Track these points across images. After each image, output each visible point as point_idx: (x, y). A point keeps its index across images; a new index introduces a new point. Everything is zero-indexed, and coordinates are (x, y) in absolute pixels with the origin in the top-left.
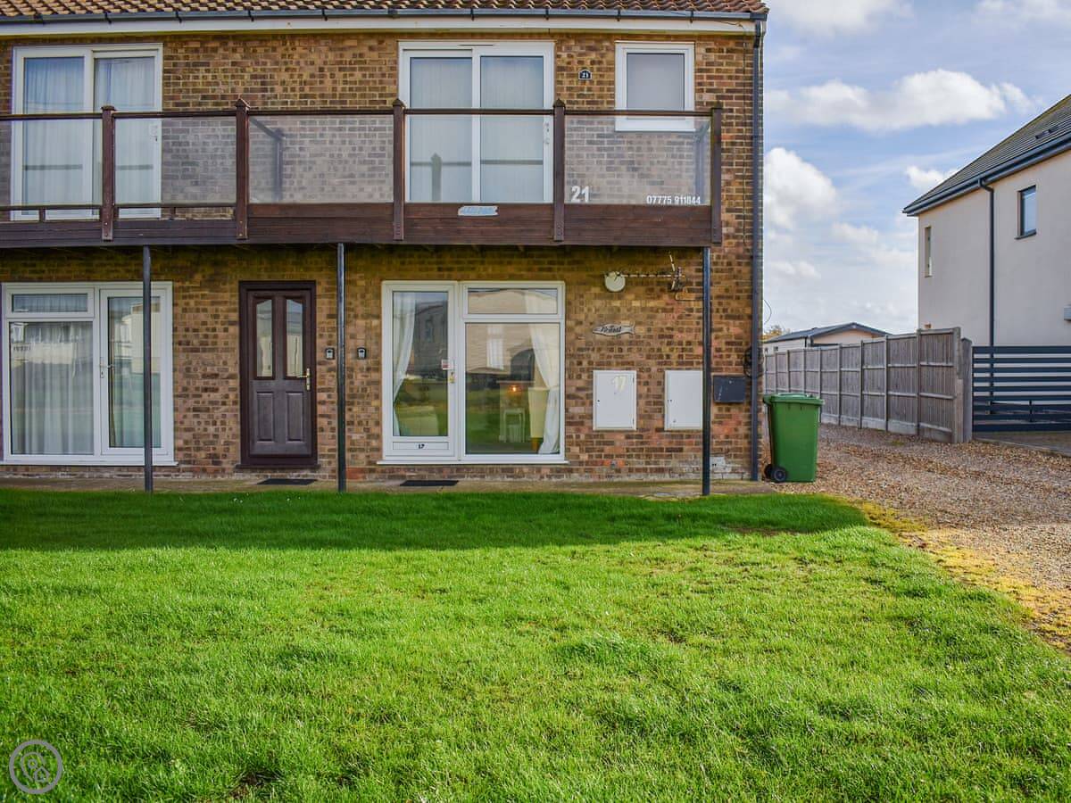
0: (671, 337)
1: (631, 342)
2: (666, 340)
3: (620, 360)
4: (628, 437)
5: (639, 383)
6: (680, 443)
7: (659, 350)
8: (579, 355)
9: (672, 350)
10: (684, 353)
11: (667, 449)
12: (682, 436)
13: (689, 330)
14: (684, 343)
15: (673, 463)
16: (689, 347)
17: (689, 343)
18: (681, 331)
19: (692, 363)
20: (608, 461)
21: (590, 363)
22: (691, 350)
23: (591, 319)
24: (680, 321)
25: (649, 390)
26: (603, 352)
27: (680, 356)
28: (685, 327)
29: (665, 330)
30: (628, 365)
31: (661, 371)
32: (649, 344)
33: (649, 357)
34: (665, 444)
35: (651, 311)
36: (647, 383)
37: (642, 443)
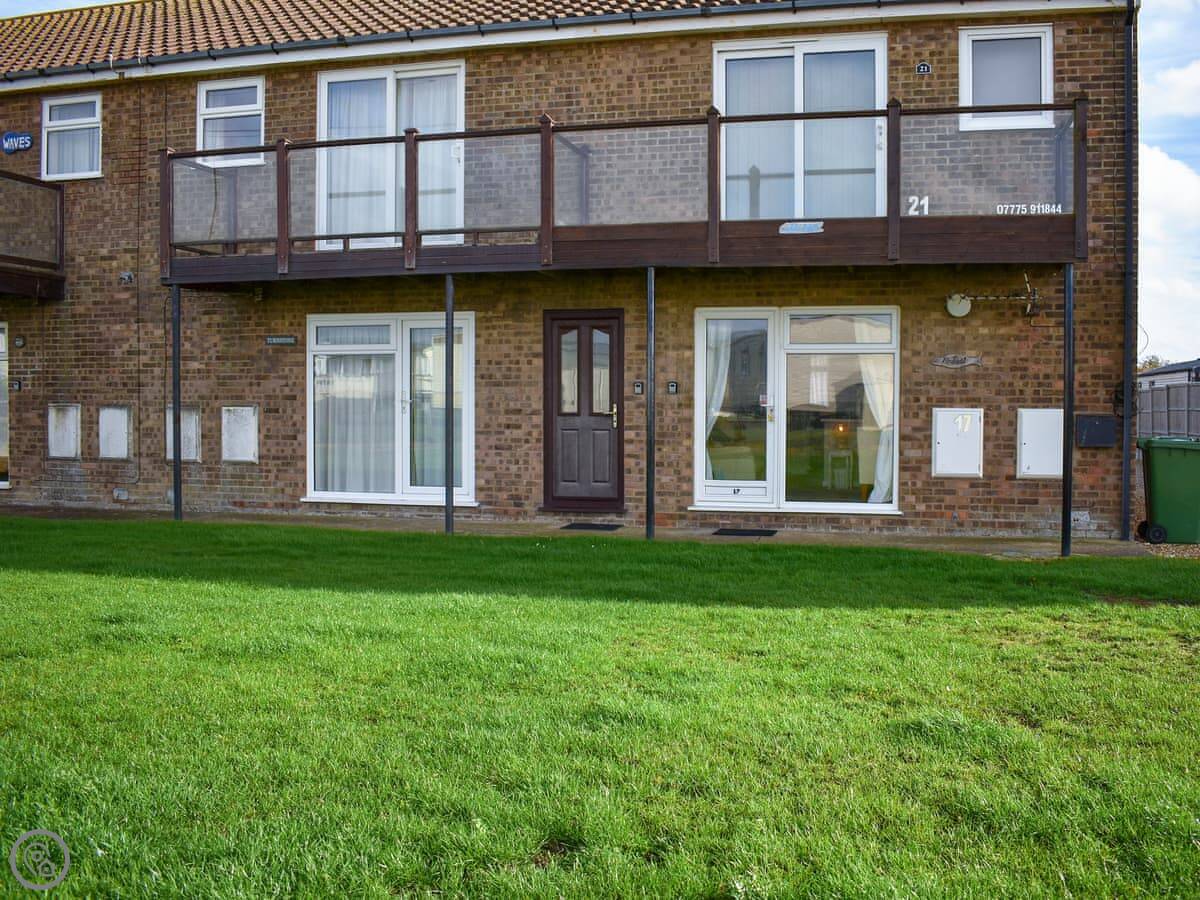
0: (1026, 369)
1: (977, 375)
2: (1019, 373)
3: (964, 396)
4: (973, 486)
5: (986, 423)
6: (1036, 494)
7: (1011, 384)
8: (917, 390)
9: (1026, 385)
10: (1041, 389)
11: (1019, 500)
12: (1037, 485)
13: (1048, 361)
14: (1041, 376)
15: (1027, 517)
16: (1047, 381)
17: (1047, 376)
18: (1037, 362)
19: (1050, 400)
20: (948, 512)
21: (929, 399)
22: (1050, 385)
23: (930, 349)
24: (1036, 350)
25: (998, 431)
26: (944, 386)
27: (1037, 392)
28: (1043, 357)
29: (1018, 362)
30: (972, 402)
31: (1014, 410)
32: (999, 377)
33: (998, 393)
34: (1016, 494)
35: (1002, 339)
36: (995, 423)
37: (989, 493)
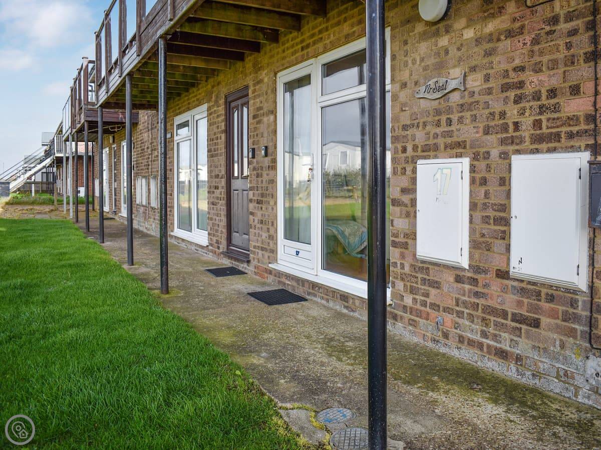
0: (521, 85)
1: (462, 105)
2: (512, 94)
3: (449, 140)
4: (459, 279)
5: (473, 181)
6: (536, 309)
7: (503, 115)
8: (404, 137)
9: (522, 113)
10: (543, 118)
11: (514, 314)
12: (539, 294)
13: (553, 66)
14: (544, 95)
15: (523, 347)
16: (553, 101)
17: (552, 93)
18: (537, 70)
19: (557, 137)
20: (434, 314)
21: (415, 148)
22: (556, 108)
23: (415, 77)
24: (536, 48)
25: (487, 195)
26: (428, 128)
27: (537, 124)
28: (545, 59)
29: (512, 74)
30: (456, 148)
31: (505, 156)
32: (487, 105)
33: (487, 132)
34: (510, 303)
35: (491, 40)
36: (484, 182)
37: (477, 294)
